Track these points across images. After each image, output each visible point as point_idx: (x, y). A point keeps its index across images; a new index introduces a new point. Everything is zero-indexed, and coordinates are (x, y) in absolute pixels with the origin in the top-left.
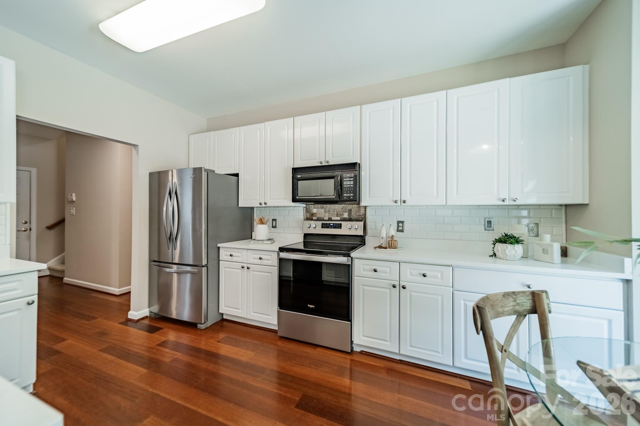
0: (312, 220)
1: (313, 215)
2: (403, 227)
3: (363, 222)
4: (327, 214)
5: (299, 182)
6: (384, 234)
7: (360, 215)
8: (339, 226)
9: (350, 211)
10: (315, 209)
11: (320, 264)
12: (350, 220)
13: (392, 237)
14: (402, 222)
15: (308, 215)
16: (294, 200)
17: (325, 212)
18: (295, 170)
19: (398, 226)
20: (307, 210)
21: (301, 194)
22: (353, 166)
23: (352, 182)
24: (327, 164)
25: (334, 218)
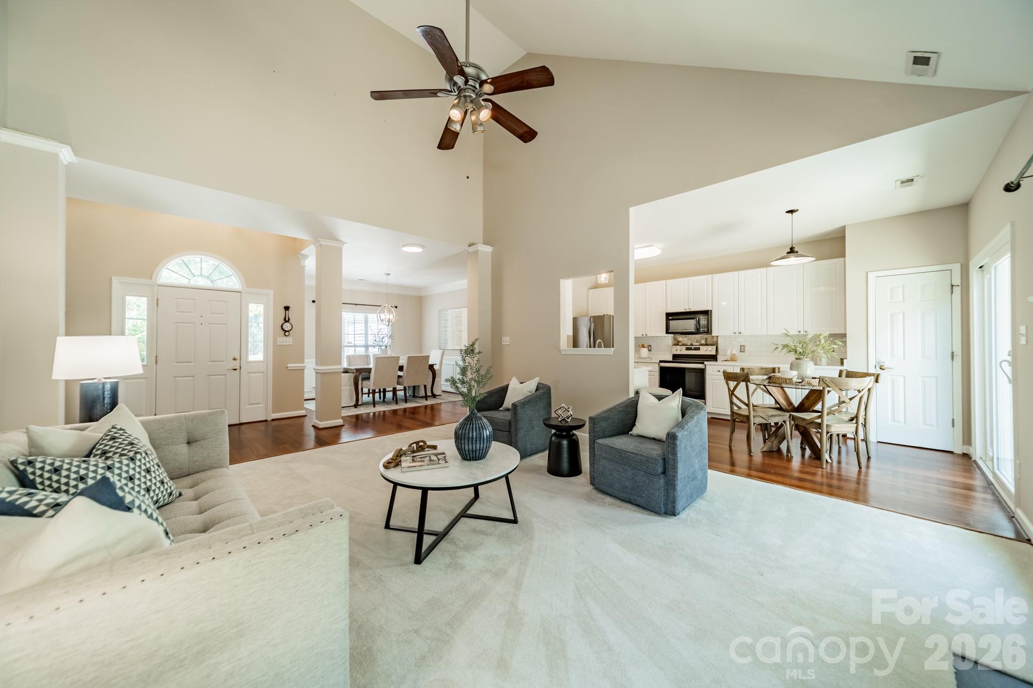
0: (679, 345)
1: (679, 342)
2: (744, 349)
3: (715, 347)
4: (689, 341)
5: (670, 321)
6: (729, 353)
7: (713, 342)
8: (698, 349)
9: (706, 339)
10: (680, 338)
11: (684, 369)
12: (706, 345)
13: (734, 355)
14: (744, 346)
15: (676, 342)
16: (667, 332)
17: (688, 340)
18: (668, 315)
19: (741, 349)
20: (675, 339)
21: (671, 329)
22: (706, 313)
23: (706, 322)
24: (689, 310)
25: (694, 344)
